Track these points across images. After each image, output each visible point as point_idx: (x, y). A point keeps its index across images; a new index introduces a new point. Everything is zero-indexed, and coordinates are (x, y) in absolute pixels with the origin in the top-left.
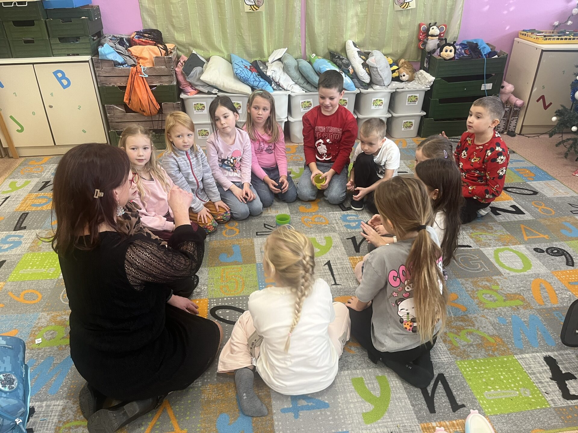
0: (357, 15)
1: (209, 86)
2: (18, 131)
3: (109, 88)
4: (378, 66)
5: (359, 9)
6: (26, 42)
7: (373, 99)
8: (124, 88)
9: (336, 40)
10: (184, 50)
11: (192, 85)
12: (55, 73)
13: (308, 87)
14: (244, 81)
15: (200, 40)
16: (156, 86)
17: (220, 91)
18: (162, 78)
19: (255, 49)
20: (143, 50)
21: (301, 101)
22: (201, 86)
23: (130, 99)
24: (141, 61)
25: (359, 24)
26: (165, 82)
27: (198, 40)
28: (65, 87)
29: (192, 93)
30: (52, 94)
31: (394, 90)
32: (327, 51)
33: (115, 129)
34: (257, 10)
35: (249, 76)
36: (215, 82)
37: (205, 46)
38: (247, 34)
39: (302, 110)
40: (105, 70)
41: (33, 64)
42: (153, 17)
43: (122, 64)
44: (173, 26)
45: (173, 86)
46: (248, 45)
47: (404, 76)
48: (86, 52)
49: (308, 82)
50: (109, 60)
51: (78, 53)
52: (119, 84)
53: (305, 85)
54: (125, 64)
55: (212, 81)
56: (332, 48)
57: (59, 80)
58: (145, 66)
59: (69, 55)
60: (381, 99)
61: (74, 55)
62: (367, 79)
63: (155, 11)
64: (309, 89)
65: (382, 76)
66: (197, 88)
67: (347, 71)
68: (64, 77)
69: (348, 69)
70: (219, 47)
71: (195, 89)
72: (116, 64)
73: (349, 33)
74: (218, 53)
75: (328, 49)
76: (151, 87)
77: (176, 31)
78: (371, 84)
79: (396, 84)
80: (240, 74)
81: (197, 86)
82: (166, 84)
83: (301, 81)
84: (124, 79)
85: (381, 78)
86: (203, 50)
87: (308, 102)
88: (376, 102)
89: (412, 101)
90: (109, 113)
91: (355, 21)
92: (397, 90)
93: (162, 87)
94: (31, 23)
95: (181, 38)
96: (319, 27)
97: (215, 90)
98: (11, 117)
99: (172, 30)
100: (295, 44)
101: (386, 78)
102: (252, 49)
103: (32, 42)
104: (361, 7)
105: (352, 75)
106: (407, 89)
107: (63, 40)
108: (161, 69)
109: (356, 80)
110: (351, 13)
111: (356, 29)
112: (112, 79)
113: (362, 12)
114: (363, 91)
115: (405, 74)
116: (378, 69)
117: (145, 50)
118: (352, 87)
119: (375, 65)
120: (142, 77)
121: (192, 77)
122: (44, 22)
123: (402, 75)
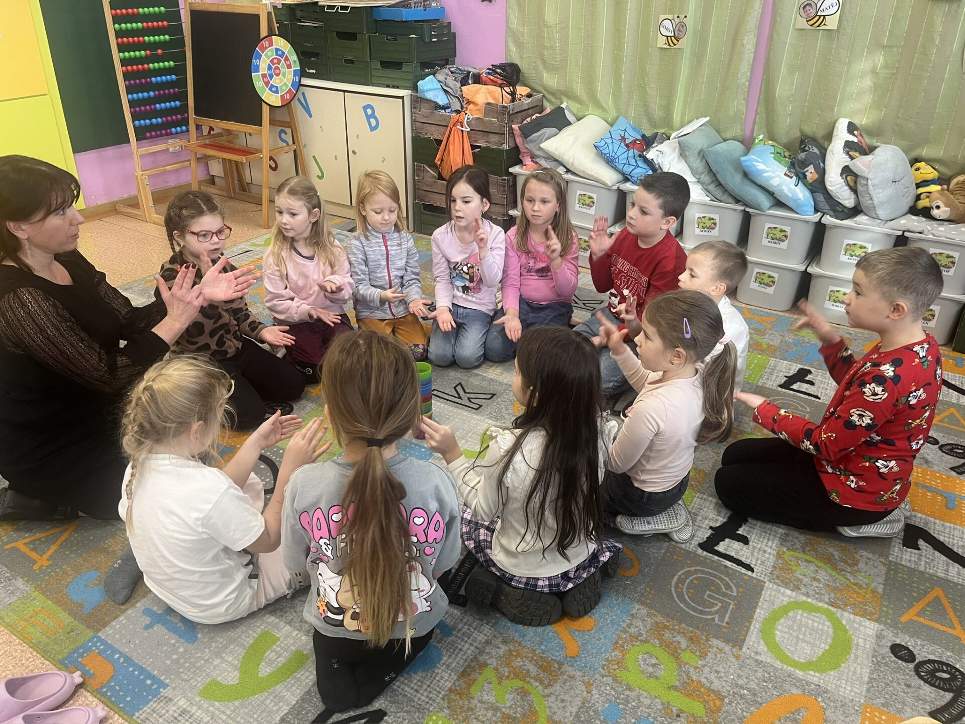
0: (874, 72)
1: (556, 160)
2: (318, 176)
3: (424, 139)
4: (870, 176)
5: (880, 59)
6: (347, 61)
7: (846, 242)
8: (439, 142)
9: (819, 115)
10: (553, 100)
11: (533, 157)
12: (365, 108)
13: (718, 193)
14: (610, 161)
15: (579, 89)
16: (479, 147)
17: (568, 171)
18: (491, 136)
19: (661, 113)
20: (479, 90)
21: (698, 215)
22: (544, 158)
23: (442, 160)
24: (471, 106)
25: (875, 90)
26: (492, 142)
27: (575, 87)
28: (373, 129)
29: (529, 167)
30: (358, 136)
31: (900, 233)
32: (798, 134)
33: (421, 200)
34: (675, 45)
35: (618, 154)
36: (561, 156)
37: (584, 97)
38: (653, 86)
39: (698, 231)
40: (425, 110)
41: (345, 91)
42: (519, 45)
43: (444, 108)
44: (544, 62)
45: (503, 150)
46: (652, 106)
47: (938, 207)
48: (408, 85)
49: (720, 185)
50: (428, 100)
51: (398, 85)
52: (435, 136)
53: (711, 187)
54: (448, 108)
55: (557, 153)
56: (809, 130)
57: (368, 117)
58: (472, 114)
59: (388, 86)
60: (864, 244)
61: (393, 87)
62: (848, 200)
63: (523, 36)
64: (717, 197)
65: (874, 199)
66: (538, 160)
67: (801, 176)
68: (373, 115)
69: (802, 171)
70: (604, 104)
71: (536, 163)
72: (438, 107)
73: (850, 106)
74: (598, 112)
75: (801, 131)
76: (473, 147)
77: (547, 70)
78: (856, 211)
79: (915, 223)
80: (601, 149)
81: (538, 157)
82: (494, 147)
83: (706, 178)
84: (442, 129)
85: (871, 202)
86: (581, 104)
87: (710, 219)
88: (853, 248)
90: (418, 176)
91: (868, 82)
92: (906, 234)
93: (487, 149)
94: (353, 36)
95: (551, 80)
96: (783, 88)
97: (561, 168)
98: (314, 157)
99: (541, 67)
100: (731, 113)
101: (882, 203)
102: (658, 113)
103: (352, 62)
104: (885, 56)
105: (810, 184)
106: (931, 236)
107: (386, 64)
108: (491, 123)
109: (821, 197)
110: (863, 65)
111: (868, 99)
112: (429, 127)
113: (885, 66)
114: (828, 220)
115: (940, 204)
116: (870, 182)
117: (482, 91)
118: (804, 208)
119: (865, 175)
120: (462, 131)
121: (535, 141)
122: (367, 38)
123: (934, 205)
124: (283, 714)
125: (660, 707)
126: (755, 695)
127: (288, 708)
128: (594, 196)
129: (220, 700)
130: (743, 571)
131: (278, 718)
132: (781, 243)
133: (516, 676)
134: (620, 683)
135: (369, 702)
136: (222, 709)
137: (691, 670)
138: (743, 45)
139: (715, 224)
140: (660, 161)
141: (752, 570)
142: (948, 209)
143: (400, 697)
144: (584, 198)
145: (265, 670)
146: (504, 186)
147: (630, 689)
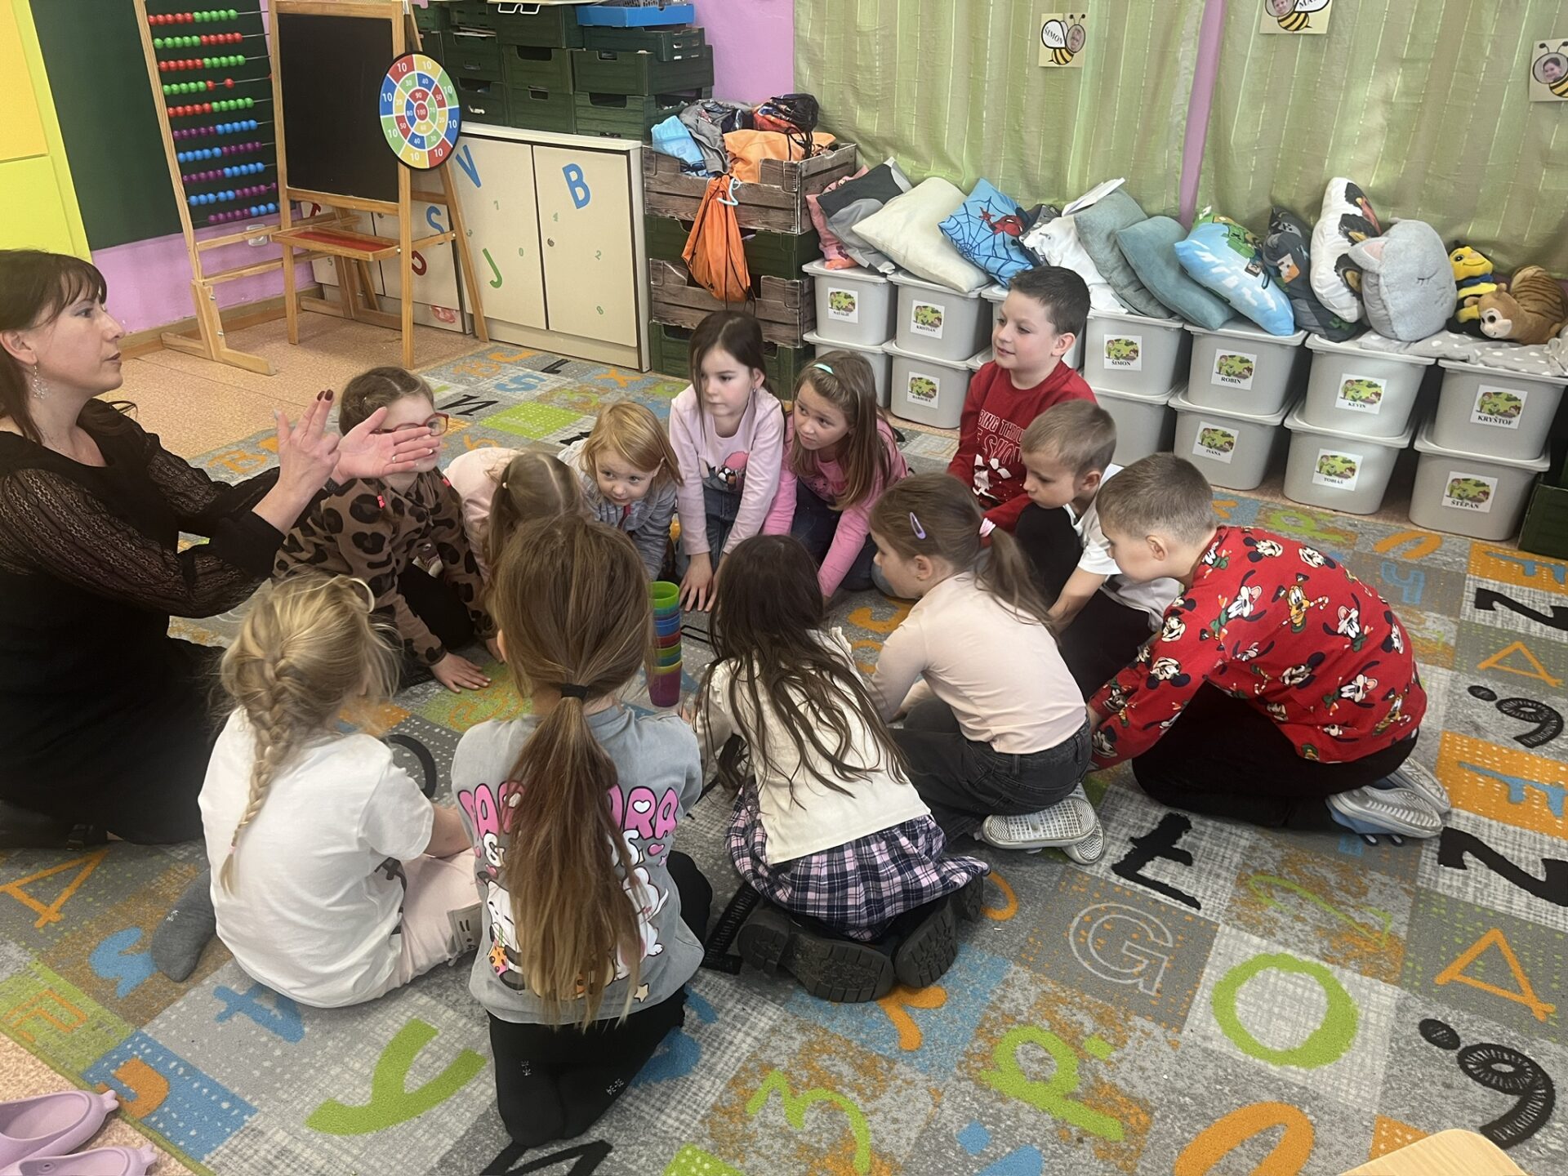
0: (1387, 101)
1: (878, 252)
2: (492, 282)
3: (663, 219)
4: (1382, 271)
5: (1396, 81)
6: (535, 94)
7: (1346, 377)
8: (688, 225)
9: (1300, 172)
10: (872, 153)
11: (841, 247)
12: (567, 170)
13: (1140, 301)
14: (965, 252)
15: (913, 134)
16: (754, 231)
17: (898, 268)
18: (772, 213)
19: (1047, 174)
20: (751, 139)
21: (1107, 337)
22: (859, 248)
23: (694, 254)
24: (739, 166)
25: (1390, 131)
26: (774, 224)
27: (907, 133)
28: (580, 204)
29: (834, 263)
30: (556, 216)
31: (1432, 362)
32: (1267, 205)
33: (660, 319)
34: (1067, 62)
35: (978, 240)
36: (887, 244)
37: (923, 149)
38: (1033, 129)
39: (1108, 363)
40: (664, 172)
41: (532, 143)
42: (815, 64)
43: (696, 168)
44: (856, 92)
45: (792, 236)
46: (1033, 162)
47: (1492, 319)
48: (633, 131)
49: (1141, 287)
50: (669, 156)
51: (620, 132)
52: (682, 216)
53: (1129, 292)
54: (702, 168)
55: (879, 240)
56: (1283, 198)
57: (572, 185)
58: (740, 177)
59: (603, 134)
60: (1375, 381)
61: (612, 135)
62: (1346, 308)
63: (822, 51)
64: (1138, 307)
65: (1390, 306)
66: (849, 252)
67: (1272, 271)
68: (580, 183)
69: (1275, 264)
70: (954, 159)
71: (846, 256)
72: (685, 167)
73: (1349, 157)
74: (945, 172)
75: (1272, 199)
76: (744, 232)
77: (861, 106)
78: (1361, 327)
79: (1455, 344)
80: (950, 232)
81: (849, 246)
82: (778, 231)
83: (1120, 278)
84: (693, 203)
85: (1384, 312)
86: (917, 161)
87: (1128, 344)
88: (1356, 386)
89: (1498, 413)
90: (655, 280)
91: (1377, 119)
92: (1442, 363)
93: (767, 234)
94: (544, 53)
95: (868, 122)
96: (1243, 129)
97: (888, 263)
98: (485, 251)
99: (851, 100)
100: (1159, 172)
101: (1402, 314)
102: (1041, 173)
103: (544, 95)
104: (1404, 76)
105: (1288, 285)
106: (1481, 366)
107: (599, 99)
108: (771, 191)
109: (1304, 307)
110: (1368, 91)
111: (1378, 145)
112: (671, 201)
113: (1406, 92)
114: (1317, 342)
115: (1496, 313)
116: (1382, 280)
117: (756, 140)
118: (1279, 324)
119: (1375, 268)
120: (726, 206)
121: (843, 221)
122: (568, 55)
123: (1486, 315)
124: (443, 1152)
125: (1051, 1127)
126: (1202, 1104)
127: (452, 1142)
128: (941, 309)
129: (343, 1132)
130: (1184, 907)
131: (437, 1159)
132: (1242, 381)
133: (822, 1084)
134: (987, 1090)
135: (584, 1129)
136: (345, 1145)
137: (1101, 1067)
138: (1176, 61)
139: (1136, 352)
140: (1046, 251)
141: (1198, 906)
142: (1508, 321)
143: (633, 1121)
144: (924, 312)
145: (413, 1082)
146: (796, 294)
147: (1003, 1099)
